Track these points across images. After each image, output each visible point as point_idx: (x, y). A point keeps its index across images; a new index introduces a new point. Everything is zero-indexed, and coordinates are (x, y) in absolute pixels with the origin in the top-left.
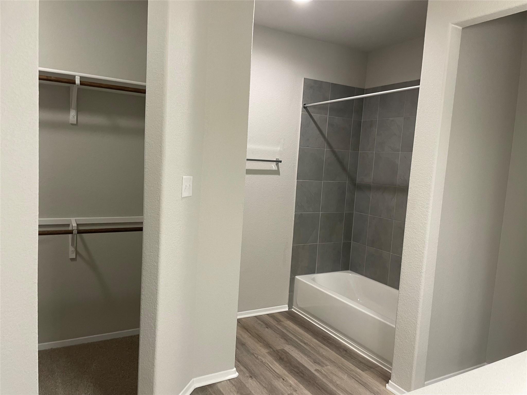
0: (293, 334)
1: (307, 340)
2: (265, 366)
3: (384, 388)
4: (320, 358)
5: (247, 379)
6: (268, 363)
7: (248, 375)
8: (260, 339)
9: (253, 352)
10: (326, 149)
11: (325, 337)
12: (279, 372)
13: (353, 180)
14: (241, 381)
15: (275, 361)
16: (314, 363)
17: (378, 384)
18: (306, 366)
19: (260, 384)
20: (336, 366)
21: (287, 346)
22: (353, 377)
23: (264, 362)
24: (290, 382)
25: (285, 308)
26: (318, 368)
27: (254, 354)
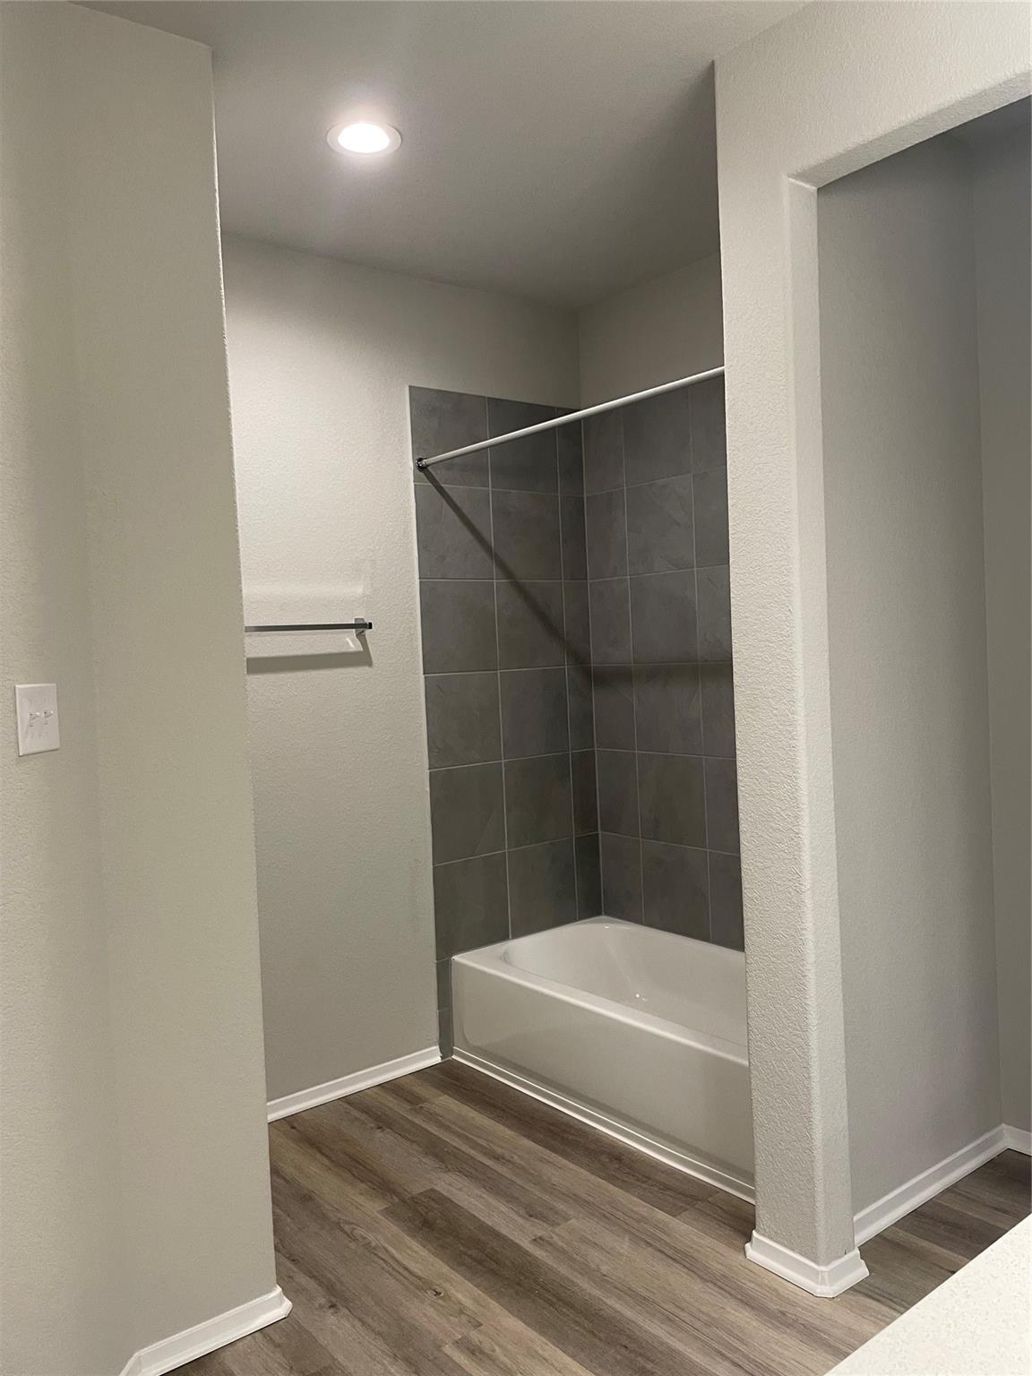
0: (459, 1135)
1: (502, 1148)
2: (376, 1259)
3: (741, 1257)
4: (546, 1197)
5: (320, 1317)
6: (386, 1245)
7: (323, 1301)
8: (356, 1168)
9: (339, 1219)
10: (498, 581)
11: (552, 1124)
12: (421, 1270)
13: (580, 660)
14: (300, 1327)
15: (408, 1235)
16: (527, 1216)
17: (721, 1247)
18: (504, 1231)
19: (364, 1323)
20: (593, 1215)
21: (442, 1175)
22: (646, 1241)
23: (373, 1244)
24: (457, 1299)
25: (431, 1055)
26: (541, 1230)
27: (342, 1225)
